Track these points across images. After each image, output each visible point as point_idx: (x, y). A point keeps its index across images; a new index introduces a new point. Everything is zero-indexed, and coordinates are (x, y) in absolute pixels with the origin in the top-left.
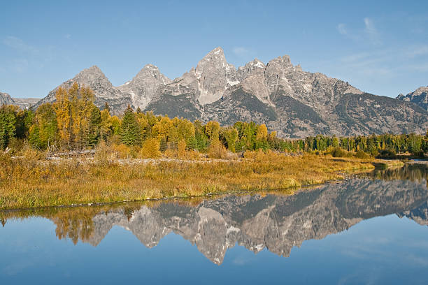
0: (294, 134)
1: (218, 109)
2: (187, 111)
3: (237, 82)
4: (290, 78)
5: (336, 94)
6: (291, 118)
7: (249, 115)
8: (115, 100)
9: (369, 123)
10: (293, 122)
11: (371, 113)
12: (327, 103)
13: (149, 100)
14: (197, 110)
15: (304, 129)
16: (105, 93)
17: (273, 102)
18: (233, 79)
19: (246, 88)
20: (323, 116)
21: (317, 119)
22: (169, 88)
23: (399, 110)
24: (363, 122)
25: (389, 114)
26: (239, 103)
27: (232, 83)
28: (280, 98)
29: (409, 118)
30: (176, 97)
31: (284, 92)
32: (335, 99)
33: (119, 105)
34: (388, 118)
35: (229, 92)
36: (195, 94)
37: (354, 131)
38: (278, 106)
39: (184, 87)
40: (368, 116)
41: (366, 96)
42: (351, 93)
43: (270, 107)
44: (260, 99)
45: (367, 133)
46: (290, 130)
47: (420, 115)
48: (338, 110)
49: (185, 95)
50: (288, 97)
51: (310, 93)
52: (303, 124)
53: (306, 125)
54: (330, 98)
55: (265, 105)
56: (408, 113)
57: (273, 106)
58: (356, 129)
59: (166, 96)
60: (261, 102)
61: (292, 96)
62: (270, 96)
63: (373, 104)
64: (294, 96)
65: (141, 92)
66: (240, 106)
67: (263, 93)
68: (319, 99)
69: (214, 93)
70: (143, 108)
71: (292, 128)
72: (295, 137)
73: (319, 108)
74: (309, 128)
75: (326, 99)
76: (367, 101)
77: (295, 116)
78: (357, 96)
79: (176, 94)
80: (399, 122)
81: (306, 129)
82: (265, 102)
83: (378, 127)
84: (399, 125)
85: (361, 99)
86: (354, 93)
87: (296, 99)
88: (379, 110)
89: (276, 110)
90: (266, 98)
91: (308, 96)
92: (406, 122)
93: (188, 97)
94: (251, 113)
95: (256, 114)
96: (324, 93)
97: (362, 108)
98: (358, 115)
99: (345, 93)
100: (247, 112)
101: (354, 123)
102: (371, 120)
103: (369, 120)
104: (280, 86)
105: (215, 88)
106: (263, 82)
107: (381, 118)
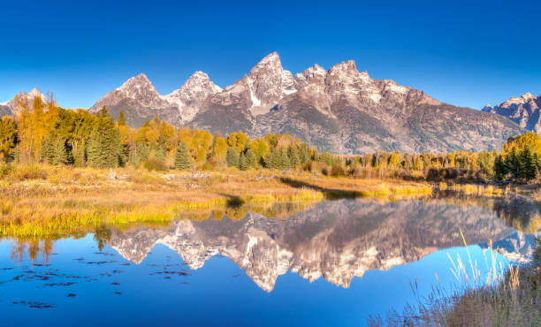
0: (357, 150)
1: (272, 121)
2: (237, 122)
3: (294, 91)
5: (408, 104)
6: (355, 131)
7: (306, 128)
8: (161, 110)
9: (448, 139)
10: (357, 136)
11: (450, 126)
13: (197, 110)
14: (248, 121)
15: (369, 144)
16: (152, 103)
17: (335, 112)
18: (289, 88)
19: (304, 97)
20: (393, 130)
21: (385, 133)
22: (219, 97)
23: (485, 124)
24: (440, 137)
25: (472, 128)
26: (295, 114)
27: (288, 92)
28: (341, 105)
29: (497, 134)
30: (226, 108)
31: (348, 103)
32: (407, 111)
33: (165, 116)
34: (471, 133)
35: (284, 102)
36: (248, 104)
37: (429, 148)
38: (340, 118)
39: (235, 96)
40: (446, 129)
41: (444, 107)
42: (427, 104)
43: (331, 118)
44: (318, 108)
45: (445, 150)
46: (353, 145)
47: (510, 130)
48: (410, 123)
49: (235, 105)
50: (352, 109)
51: (378, 104)
52: (367, 138)
54: (401, 109)
55: (325, 117)
56: (495, 127)
57: (334, 117)
58: (431, 145)
59: (216, 106)
60: (320, 114)
61: (356, 106)
62: (332, 106)
63: (453, 117)
64: (359, 106)
65: (189, 102)
66: (296, 118)
67: (323, 104)
68: (388, 110)
69: (267, 102)
70: (189, 118)
71: (355, 143)
72: (358, 153)
73: (388, 120)
74: (375, 143)
75: (397, 110)
76: (446, 113)
77: (359, 129)
78: (434, 108)
79: (227, 104)
80: (484, 138)
81: (371, 144)
82: (325, 112)
83: (458, 143)
84: (484, 142)
85: (438, 111)
86: (431, 103)
87: (361, 110)
88: (460, 123)
89: (337, 122)
90: (327, 109)
91: (375, 106)
92: (493, 138)
93: (239, 107)
94: (309, 126)
95: (314, 126)
96: (394, 104)
97: (440, 121)
98: (434, 128)
99: (419, 103)
100: (303, 124)
101: (428, 138)
102: (450, 135)
103: (447, 134)
104: (343, 96)
105: (269, 97)
106: (323, 91)
107: (462, 132)
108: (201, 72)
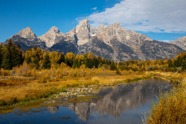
0: (121, 59)
1: (86, 47)
3: (95, 35)
4: (119, 33)
5: (141, 40)
6: (120, 51)
8: (37, 43)
9: (156, 54)
10: (121, 53)
11: (157, 49)
12: (137, 45)
13: (53, 43)
14: (76, 48)
15: (126, 57)
17: (112, 44)
18: (94, 33)
19: (99, 37)
20: (135, 51)
21: (132, 52)
22: (63, 37)
23: (170, 48)
24: (154, 53)
25: (165, 50)
26: (96, 44)
27: (93, 35)
28: (114, 41)
29: (174, 52)
30: (66, 42)
31: (117, 40)
32: (140, 43)
33: (39, 45)
34: (165, 52)
35: (91, 39)
37: (149, 58)
38: (114, 46)
39: (70, 37)
40: (156, 51)
41: (154, 41)
42: (148, 40)
43: (110, 46)
44: (105, 42)
46: (120, 57)
47: (179, 50)
48: (143, 48)
49: (70, 41)
50: (118, 42)
51: (129, 40)
52: (125, 54)
53: (127, 55)
54: (138, 42)
56: (174, 49)
57: (112, 46)
58: (150, 57)
59: (62, 41)
60: (106, 44)
61: (120, 41)
62: (110, 41)
63: (158, 46)
65: (50, 39)
66: (96, 46)
67: (107, 40)
68: (133, 43)
69: (84, 40)
70: (50, 47)
73: (133, 47)
74: (128, 56)
75: (136, 43)
76: (156, 44)
77: (122, 51)
78: (150, 42)
79: (66, 40)
80: (170, 54)
82: (108, 44)
83: (160, 56)
84: (170, 55)
85: (152, 43)
87: (122, 43)
88: (161, 48)
89: (113, 48)
90: (108, 42)
91: (128, 41)
92: (173, 54)
93: (72, 42)
94: (101, 49)
95: (104, 50)
96: (135, 40)
97: (153, 47)
98: (151, 50)
99: (145, 40)
100: (99, 49)
101: (149, 54)
104: (115, 37)
105: (85, 37)
106: (107, 35)
107: (161, 52)
108: (54, 27)
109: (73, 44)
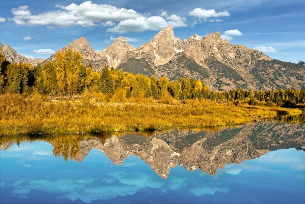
0: (221, 88)
1: (167, 69)
2: (145, 70)
3: (181, 51)
4: (220, 48)
5: (253, 60)
6: (220, 77)
8: (96, 61)
9: (276, 82)
10: (221, 79)
11: (278, 74)
12: (246, 66)
13: (120, 62)
14: (153, 69)
15: (229, 85)
16: (89, 56)
17: (207, 64)
18: (179, 48)
19: (188, 54)
20: (243, 76)
21: (238, 78)
22: (134, 53)
23: (299, 72)
24: (272, 80)
25: (292, 75)
26: (183, 65)
27: (178, 51)
28: (212, 62)
30: (138, 60)
31: (215, 58)
32: (252, 64)
33: (98, 65)
34: (291, 78)
35: (176, 57)
36: (152, 58)
37: (265, 87)
38: (210, 68)
39: (144, 53)
40: (276, 76)
41: (275, 62)
42: (264, 60)
43: (205, 68)
44: (197, 62)
45: (275, 89)
46: (218, 85)
48: (254, 71)
49: (145, 59)
50: (218, 62)
51: (234, 59)
52: (227, 81)
53: (230, 82)
54: (248, 62)
55: (201, 67)
57: (207, 67)
58: (266, 86)
59: (131, 59)
60: (198, 65)
61: (220, 61)
62: (205, 61)
63: (280, 68)
64: (222, 61)
65: (114, 56)
66: (183, 67)
67: (200, 59)
68: (240, 64)
69: (165, 58)
70: (115, 67)
71: (220, 84)
72: (222, 90)
73: (240, 70)
74: (232, 84)
75: (245, 63)
76: (276, 66)
77: (222, 75)
78: (269, 62)
79: (139, 58)
80: (299, 81)
82: (201, 64)
83: (283, 84)
84: (299, 84)
85: (271, 64)
86: (266, 59)
87: (224, 63)
88: (284, 72)
89: (209, 71)
90: (202, 62)
91: (232, 61)
93: (147, 60)
94: (191, 73)
95: (194, 73)
96: (244, 59)
97: (271, 70)
99: (259, 59)
100: (188, 71)
101: (265, 81)
102: (278, 79)
103: (277, 79)
104: (212, 54)
105: (166, 54)
106: (200, 51)
107: (285, 78)
108: (121, 37)
109: (149, 63)
